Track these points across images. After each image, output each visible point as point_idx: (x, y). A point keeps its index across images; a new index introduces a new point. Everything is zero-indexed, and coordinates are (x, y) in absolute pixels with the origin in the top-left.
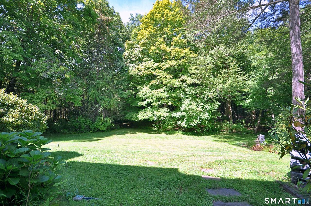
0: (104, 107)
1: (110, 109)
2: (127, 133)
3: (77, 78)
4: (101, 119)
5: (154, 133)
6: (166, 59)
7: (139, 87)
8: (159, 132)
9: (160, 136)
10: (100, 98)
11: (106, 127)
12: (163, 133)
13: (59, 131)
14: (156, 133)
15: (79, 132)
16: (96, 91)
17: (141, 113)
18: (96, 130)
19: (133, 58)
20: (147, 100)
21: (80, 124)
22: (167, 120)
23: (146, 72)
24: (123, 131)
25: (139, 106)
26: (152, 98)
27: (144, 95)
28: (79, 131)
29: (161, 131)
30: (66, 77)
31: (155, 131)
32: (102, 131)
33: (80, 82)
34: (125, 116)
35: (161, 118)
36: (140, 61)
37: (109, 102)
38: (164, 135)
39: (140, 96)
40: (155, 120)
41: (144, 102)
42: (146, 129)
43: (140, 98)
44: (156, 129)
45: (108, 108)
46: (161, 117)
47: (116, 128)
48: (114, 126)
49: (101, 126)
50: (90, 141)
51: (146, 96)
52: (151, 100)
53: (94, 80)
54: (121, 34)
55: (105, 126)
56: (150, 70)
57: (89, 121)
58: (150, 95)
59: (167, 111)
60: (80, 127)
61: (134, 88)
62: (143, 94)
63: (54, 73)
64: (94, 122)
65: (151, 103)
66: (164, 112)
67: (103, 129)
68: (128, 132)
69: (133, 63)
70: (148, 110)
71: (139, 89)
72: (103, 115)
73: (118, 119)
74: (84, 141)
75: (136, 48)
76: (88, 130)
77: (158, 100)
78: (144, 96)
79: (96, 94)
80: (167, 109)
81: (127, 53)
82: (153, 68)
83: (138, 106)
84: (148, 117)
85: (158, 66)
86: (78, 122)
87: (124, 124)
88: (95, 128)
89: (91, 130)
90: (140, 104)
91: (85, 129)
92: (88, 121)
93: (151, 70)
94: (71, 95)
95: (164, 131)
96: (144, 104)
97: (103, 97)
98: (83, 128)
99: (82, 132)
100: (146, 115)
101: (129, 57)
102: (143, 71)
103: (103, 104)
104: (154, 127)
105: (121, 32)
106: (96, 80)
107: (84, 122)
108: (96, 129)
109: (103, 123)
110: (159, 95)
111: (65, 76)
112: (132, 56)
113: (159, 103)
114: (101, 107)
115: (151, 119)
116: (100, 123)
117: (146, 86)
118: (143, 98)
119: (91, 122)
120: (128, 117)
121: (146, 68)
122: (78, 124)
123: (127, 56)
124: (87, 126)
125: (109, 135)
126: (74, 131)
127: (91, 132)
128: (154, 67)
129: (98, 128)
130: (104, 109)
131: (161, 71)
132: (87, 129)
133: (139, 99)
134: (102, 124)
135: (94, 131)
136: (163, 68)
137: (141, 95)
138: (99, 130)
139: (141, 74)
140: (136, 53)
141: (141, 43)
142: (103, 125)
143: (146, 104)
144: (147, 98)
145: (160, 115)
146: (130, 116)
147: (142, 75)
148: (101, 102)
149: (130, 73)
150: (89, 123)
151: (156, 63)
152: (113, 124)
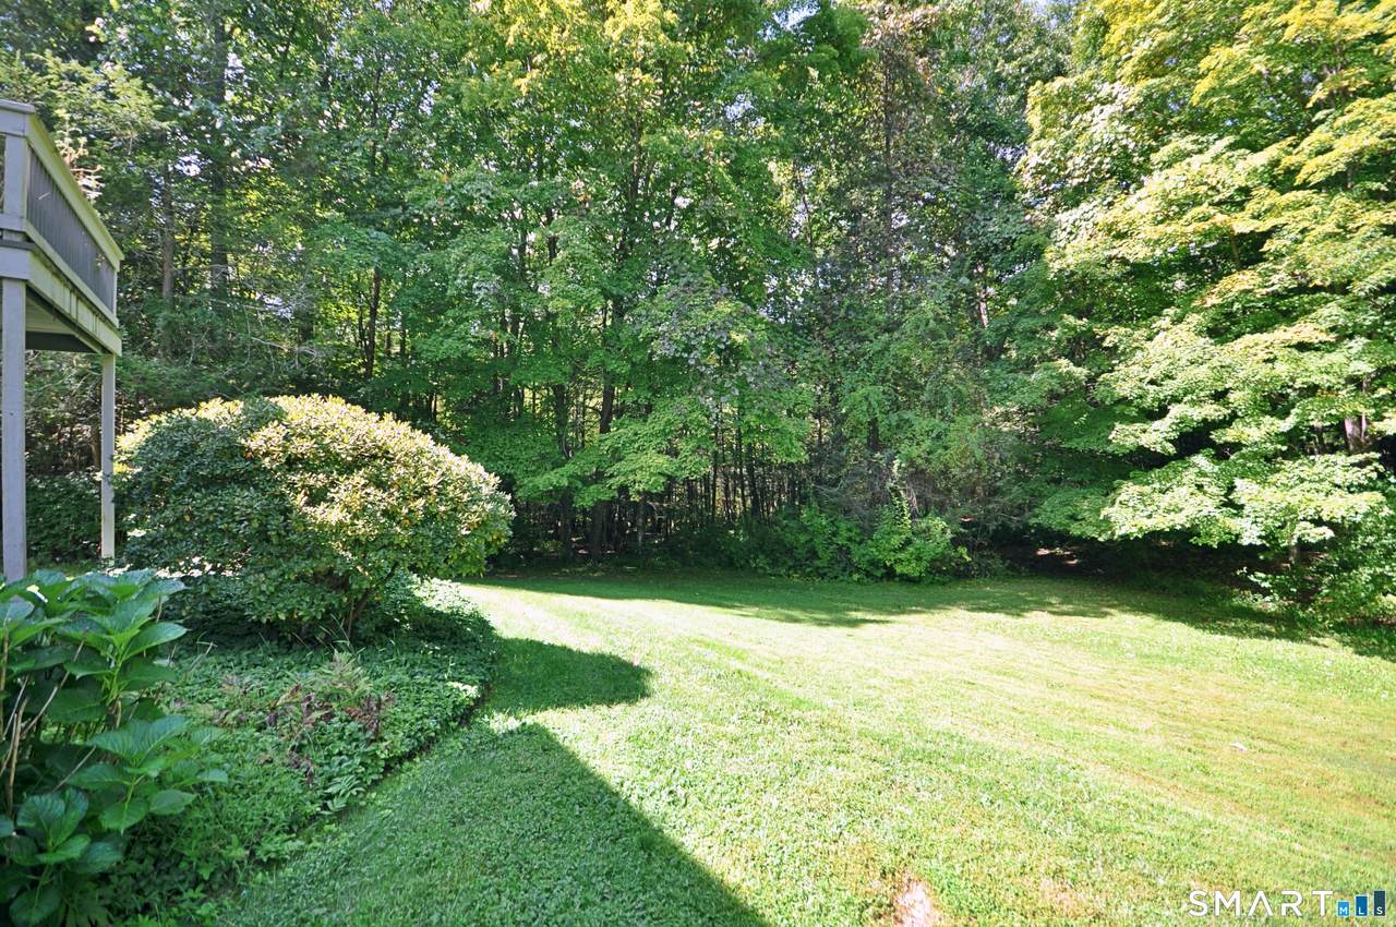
0: (912, 463)
1: (945, 473)
2: (1041, 605)
3: (794, 340)
4: (898, 519)
5: (1239, 632)
6: (1340, 98)
7: (1114, 335)
8: (1288, 626)
9: (1292, 656)
10: (894, 418)
11: (924, 563)
12: (1327, 641)
13: (742, 562)
14: (1260, 634)
15: (809, 575)
16: (872, 388)
17: (1129, 490)
18: (879, 574)
19: (1077, 173)
20: (1175, 411)
21: (811, 540)
22: (1370, 547)
23: (1169, 230)
24: (1023, 590)
25: (1120, 452)
26: (1220, 396)
27: (1152, 382)
28: (808, 570)
29: (1309, 624)
30: (735, 342)
31: (1261, 616)
32: (907, 579)
33: (806, 355)
34: (1037, 511)
35: (1297, 533)
36: (1127, 173)
37: (938, 437)
38: (1331, 654)
39: (1125, 389)
40: (1245, 542)
41: (1157, 424)
42: (1191, 593)
43: (1124, 401)
44: (1270, 604)
45: (936, 466)
46: (1295, 522)
47: (985, 572)
48: (968, 559)
49: (901, 556)
50: (820, 623)
51: (1169, 388)
52: (1211, 411)
53: (862, 340)
54: (1010, 68)
55: (919, 559)
56: (1204, 208)
57: (849, 530)
58: (1202, 372)
59: (1357, 476)
60: (814, 554)
61: (1082, 347)
62: (1150, 376)
63: (692, 335)
64: (867, 532)
65: (1209, 425)
66: (1326, 486)
67: (911, 569)
68: (1053, 600)
69: (1077, 204)
70: (1190, 476)
71: (1116, 347)
72: (908, 500)
73: (992, 527)
74: (796, 620)
75: (1097, 109)
76: (844, 570)
77: (1275, 402)
78: (1152, 388)
79: (874, 404)
80: (1361, 465)
81: (1040, 151)
82: (1226, 194)
83: (1110, 449)
84: (1179, 521)
85: (1276, 163)
86: (804, 529)
87: (1043, 552)
88: (874, 563)
89: (858, 570)
90: (1126, 436)
91: (833, 561)
92: (843, 526)
93: (1212, 210)
94: (758, 416)
95: (1339, 628)
96: (1156, 435)
97: (908, 415)
98: (825, 556)
99: (823, 576)
100: (1163, 505)
101: (1050, 173)
102: (1150, 232)
103: (905, 448)
104: (1256, 589)
105: (1009, 58)
106: (871, 336)
107: (829, 530)
108: (878, 568)
109: (908, 542)
110: (1282, 369)
111: (729, 338)
112: (1070, 164)
113: (1286, 425)
114: (897, 463)
115: (1210, 536)
116: (896, 541)
117: (1179, 320)
118: (1148, 402)
119: (858, 535)
120: (1050, 513)
121: (1171, 203)
122: (803, 538)
123: (1041, 170)
124: (840, 549)
125: (931, 605)
126: (790, 568)
127: (856, 577)
128: (1240, 182)
129: (888, 564)
130: (916, 474)
131: (1300, 195)
132: (842, 565)
133: (1118, 409)
134: (902, 548)
135: (868, 574)
136: (1315, 169)
137: (1131, 384)
138: (890, 574)
139: (1136, 251)
140: (1097, 138)
141: (1135, 60)
142: (911, 549)
143: (1174, 435)
144: (1176, 400)
145: (1289, 510)
146: (1069, 510)
147: (1141, 256)
148: (900, 441)
149: (1056, 266)
150: (850, 539)
151: (1255, 149)
152: (963, 550)
